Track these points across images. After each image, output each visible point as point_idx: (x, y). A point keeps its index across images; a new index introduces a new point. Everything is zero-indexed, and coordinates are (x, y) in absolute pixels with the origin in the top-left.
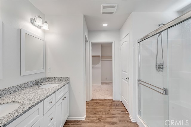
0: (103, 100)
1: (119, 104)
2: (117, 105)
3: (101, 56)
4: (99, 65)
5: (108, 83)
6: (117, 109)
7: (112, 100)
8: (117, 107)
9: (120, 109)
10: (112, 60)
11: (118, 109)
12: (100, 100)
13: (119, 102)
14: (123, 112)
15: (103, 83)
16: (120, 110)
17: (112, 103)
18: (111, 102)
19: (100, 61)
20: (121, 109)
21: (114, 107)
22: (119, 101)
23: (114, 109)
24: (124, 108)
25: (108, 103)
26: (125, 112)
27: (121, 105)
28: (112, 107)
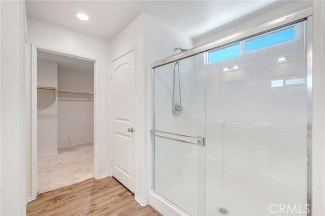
0: (70, 188)
1: (109, 184)
2: (106, 187)
3: (57, 89)
4: (53, 110)
5: (73, 148)
6: (108, 194)
7: (93, 180)
8: (107, 192)
9: (114, 191)
10: (93, 101)
11: (111, 195)
12: (62, 189)
13: (108, 180)
14: (121, 195)
15: (60, 150)
16: (115, 194)
17: (96, 187)
18: (92, 185)
19: (55, 101)
20: (116, 191)
21: (102, 193)
22: (108, 178)
23: (102, 196)
24: (121, 186)
25: (86, 188)
26: (125, 195)
27: (114, 184)
28: (98, 195)
